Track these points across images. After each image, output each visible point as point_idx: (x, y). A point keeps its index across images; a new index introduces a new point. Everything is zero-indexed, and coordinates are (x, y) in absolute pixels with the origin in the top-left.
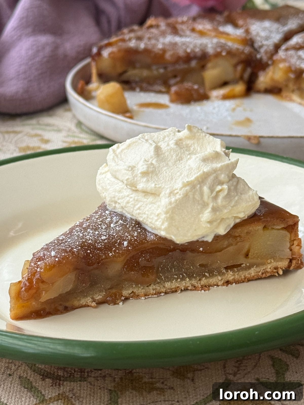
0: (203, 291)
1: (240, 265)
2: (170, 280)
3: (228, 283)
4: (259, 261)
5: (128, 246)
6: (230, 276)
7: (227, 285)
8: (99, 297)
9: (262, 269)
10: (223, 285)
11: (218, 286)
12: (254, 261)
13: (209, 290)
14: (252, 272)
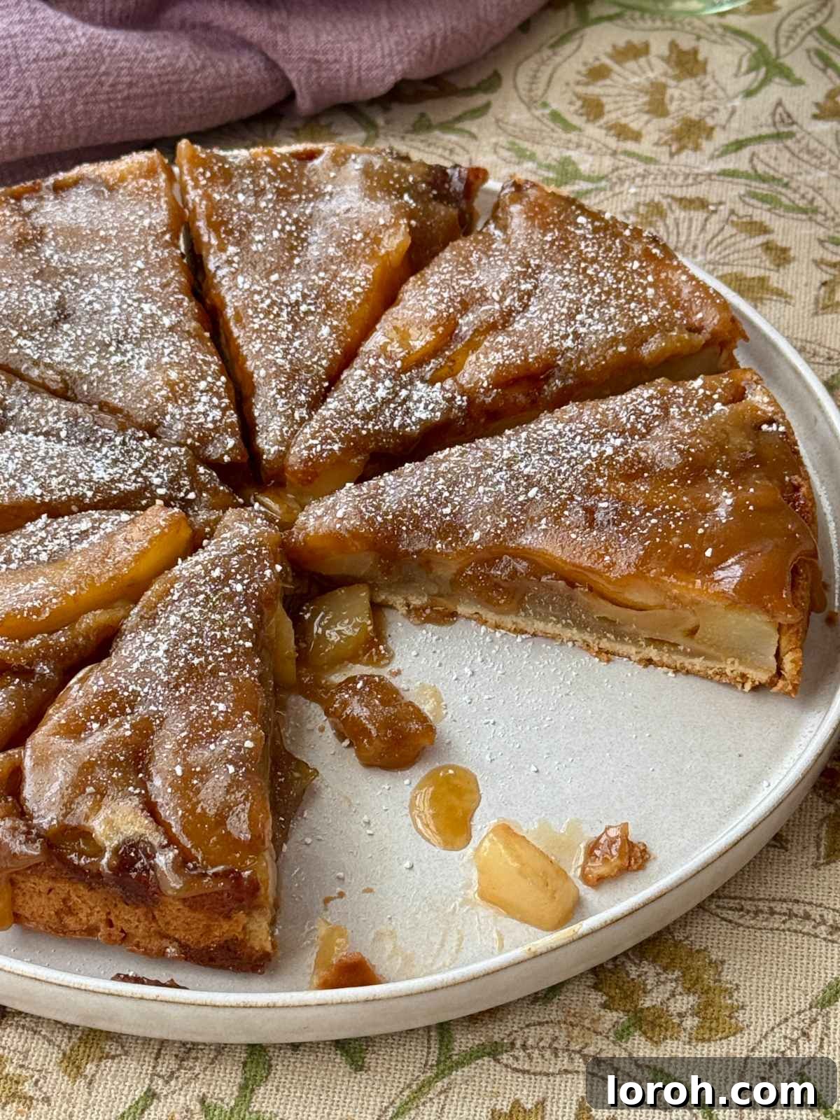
0: (597, 660)
1: (675, 645)
2: (545, 619)
3: (649, 662)
4: (712, 651)
5: (478, 542)
6: (652, 653)
7: (646, 666)
8: (416, 602)
9: (717, 666)
10: (640, 661)
11: (630, 658)
12: (702, 648)
13: (609, 661)
14: (698, 663)
